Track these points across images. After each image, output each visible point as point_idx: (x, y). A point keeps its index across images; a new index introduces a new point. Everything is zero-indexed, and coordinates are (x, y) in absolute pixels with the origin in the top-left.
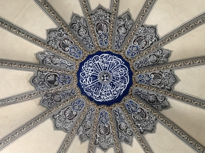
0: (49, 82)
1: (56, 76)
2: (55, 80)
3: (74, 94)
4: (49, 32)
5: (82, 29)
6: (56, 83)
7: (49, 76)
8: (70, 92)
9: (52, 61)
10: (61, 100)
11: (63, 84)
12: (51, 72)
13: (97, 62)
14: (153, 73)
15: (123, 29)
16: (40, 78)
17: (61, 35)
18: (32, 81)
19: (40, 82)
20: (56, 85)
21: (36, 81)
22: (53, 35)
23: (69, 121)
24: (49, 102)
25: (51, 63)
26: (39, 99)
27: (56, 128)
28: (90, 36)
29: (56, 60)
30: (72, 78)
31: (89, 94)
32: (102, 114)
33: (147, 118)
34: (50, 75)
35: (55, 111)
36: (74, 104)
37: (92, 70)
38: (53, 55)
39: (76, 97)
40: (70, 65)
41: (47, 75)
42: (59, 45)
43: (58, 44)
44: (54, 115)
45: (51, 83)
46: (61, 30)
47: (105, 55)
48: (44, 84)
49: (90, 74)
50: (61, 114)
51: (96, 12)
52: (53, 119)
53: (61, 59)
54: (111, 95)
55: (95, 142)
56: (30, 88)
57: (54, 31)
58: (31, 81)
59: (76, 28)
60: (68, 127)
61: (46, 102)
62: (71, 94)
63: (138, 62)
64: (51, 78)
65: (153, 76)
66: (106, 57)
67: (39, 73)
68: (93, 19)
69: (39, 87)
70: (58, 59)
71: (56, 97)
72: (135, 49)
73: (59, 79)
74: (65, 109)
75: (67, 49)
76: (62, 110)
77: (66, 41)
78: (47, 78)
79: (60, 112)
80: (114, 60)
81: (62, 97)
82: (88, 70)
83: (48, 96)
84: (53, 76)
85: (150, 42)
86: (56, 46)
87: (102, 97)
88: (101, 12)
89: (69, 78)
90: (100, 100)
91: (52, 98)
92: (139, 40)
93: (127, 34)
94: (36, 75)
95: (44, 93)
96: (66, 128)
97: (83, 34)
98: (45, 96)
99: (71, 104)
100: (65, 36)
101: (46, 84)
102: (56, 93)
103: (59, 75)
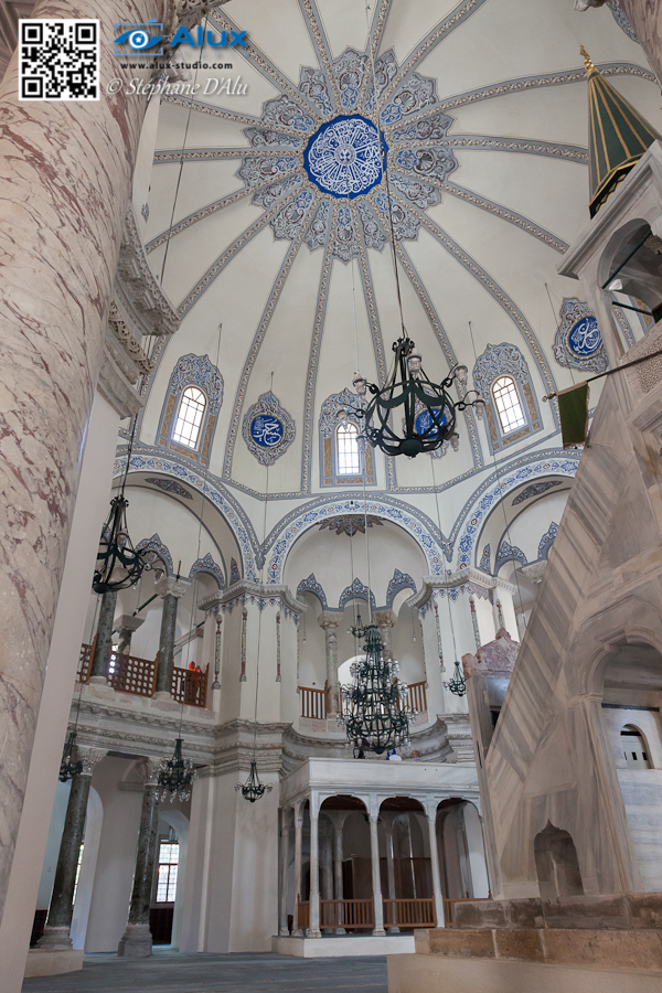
0: (430, 159)
1: (419, 168)
2: (420, 160)
6: (420, 155)
7: (429, 169)
8: (402, 136)
11: (410, 151)
13: (355, 182)
14: (273, 174)
15: (318, 229)
16: (442, 167)
17: (401, 230)
18: (454, 166)
19: (444, 162)
20: (421, 151)
21: (449, 165)
23: (410, 89)
26: (451, 132)
27: (433, 82)
29: (413, 190)
30: (395, 160)
31: (371, 130)
32: (353, 102)
34: (427, 170)
35: (431, 110)
39: (393, 128)
40: (396, 182)
41: (432, 172)
43: (407, 219)
44: (433, 103)
45: (427, 157)
46: (399, 237)
47: (343, 193)
48: (438, 157)
49: (368, 163)
50: (421, 104)
51: (352, 256)
52: (436, 97)
56: (460, 155)
60: (412, 81)
64: (427, 164)
65: (274, 170)
66: (343, 189)
67: (442, 177)
70: (412, 191)
71: (424, 128)
72: (302, 203)
73: (415, 161)
74: (413, 110)
76: (418, 110)
78: (432, 166)
79: (422, 107)
80: (330, 183)
82: (370, 169)
83: (438, 133)
84: (422, 168)
85: (281, 216)
86: (410, 215)
87: (351, 126)
89: (400, 161)
92: (296, 218)
94: (448, 174)
95: (442, 142)
96: (417, 80)
98: (442, 136)
99: (402, 118)
101: (436, 157)
102: (423, 137)
103: (413, 168)
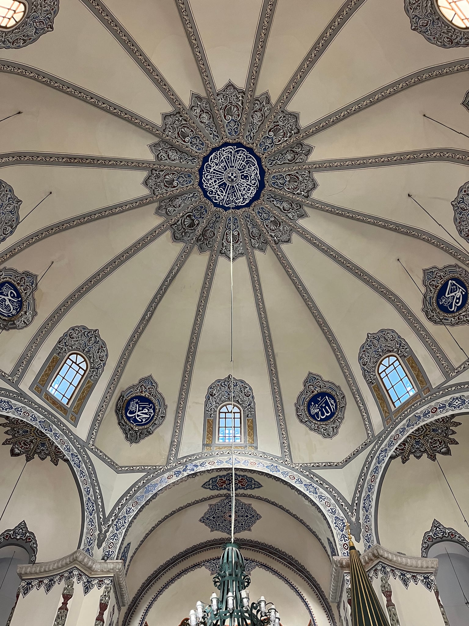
0: (190, 226)
2: (193, 220)
3: (219, 217)
4: (146, 183)
5: (170, 154)
6: (196, 222)
7: (184, 222)
8: (214, 219)
9: (174, 206)
10: (214, 233)
11: (203, 218)
12: (183, 216)
13: (212, 169)
14: (270, 131)
15: (204, 115)
16: (180, 230)
17: (158, 176)
19: (182, 234)
20: (198, 224)
21: (178, 235)
22: (151, 182)
23: (237, 245)
24: (206, 244)
25: (174, 209)
26: (196, 248)
27: (232, 259)
28: (183, 153)
29: (177, 202)
30: (205, 205)
32: (259, 212)
33: (301, 178)
34: (184, 220)
35: (218, 247)
36: (228, 226)
37: (215, 181)
38: (170, 201)
39: (224, 218)
40: (191, 195)
41: (181, 222)
42: (165, 186)
43: (163, 186)
44: (221, 251)
45: (192, 225)
46: (154, 171)
47: (212, 156)
48: (187, 232)
49: (216, 187)
50: (225, 244)
51: (166, 125)
52: (223, 255)
53: (180, 198)
54: (252, 188)
55: (275, 242)
56: (179, 247)
57: (149, 178)
58: (174, 240)
59: (164, 156)
60: (241, 250)
61: (204, 246)
62: (218, 219)
63: (248, 134)
64: (188, 222)
66: (215, 157)
67: (174, 227)
68: (170, 133)
69: (186, 238)
70: (177, 200)
71: (208, 234)
72: (232, 124)
73: (195, 217)
74: (225, 237)
75: (175, 184)
76: (223, 240)
77: (167, 177)
78: (184, 224)
79: (223, 244)
80: (225, 153)
81: (212, 230)
84: (188, 218)
85: (240, 103)
86: (164, 191)
88: (170, 120)
89: (202, 207)
90: (247, 202)
91: (206, 238)
92: (227, 111)
93: (212, 117)
94: (173, 231)
95: (194, 239)
96: (240, 252)
97: (175, 156)
98: (197, 242)
99: (225, 227)
100: (161, 173)
101: (189, 231)
102: (205, 231)
103: (192, 213)
